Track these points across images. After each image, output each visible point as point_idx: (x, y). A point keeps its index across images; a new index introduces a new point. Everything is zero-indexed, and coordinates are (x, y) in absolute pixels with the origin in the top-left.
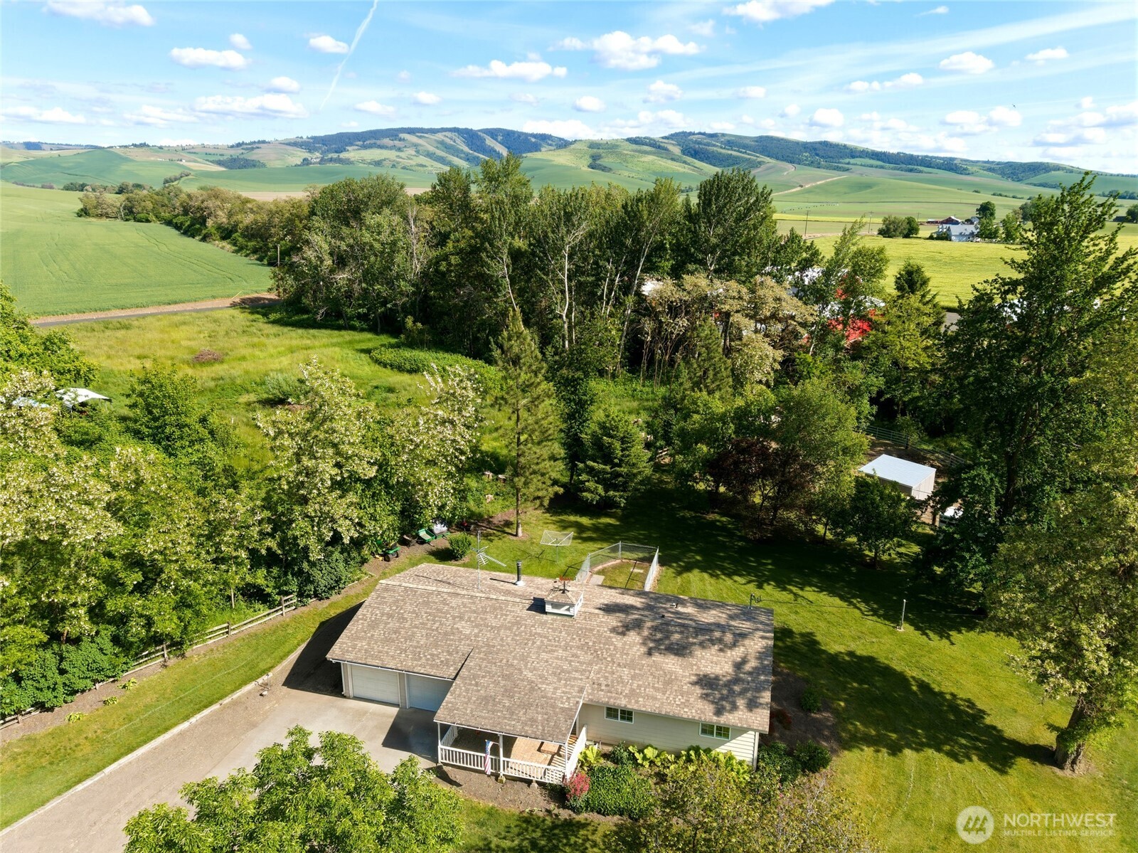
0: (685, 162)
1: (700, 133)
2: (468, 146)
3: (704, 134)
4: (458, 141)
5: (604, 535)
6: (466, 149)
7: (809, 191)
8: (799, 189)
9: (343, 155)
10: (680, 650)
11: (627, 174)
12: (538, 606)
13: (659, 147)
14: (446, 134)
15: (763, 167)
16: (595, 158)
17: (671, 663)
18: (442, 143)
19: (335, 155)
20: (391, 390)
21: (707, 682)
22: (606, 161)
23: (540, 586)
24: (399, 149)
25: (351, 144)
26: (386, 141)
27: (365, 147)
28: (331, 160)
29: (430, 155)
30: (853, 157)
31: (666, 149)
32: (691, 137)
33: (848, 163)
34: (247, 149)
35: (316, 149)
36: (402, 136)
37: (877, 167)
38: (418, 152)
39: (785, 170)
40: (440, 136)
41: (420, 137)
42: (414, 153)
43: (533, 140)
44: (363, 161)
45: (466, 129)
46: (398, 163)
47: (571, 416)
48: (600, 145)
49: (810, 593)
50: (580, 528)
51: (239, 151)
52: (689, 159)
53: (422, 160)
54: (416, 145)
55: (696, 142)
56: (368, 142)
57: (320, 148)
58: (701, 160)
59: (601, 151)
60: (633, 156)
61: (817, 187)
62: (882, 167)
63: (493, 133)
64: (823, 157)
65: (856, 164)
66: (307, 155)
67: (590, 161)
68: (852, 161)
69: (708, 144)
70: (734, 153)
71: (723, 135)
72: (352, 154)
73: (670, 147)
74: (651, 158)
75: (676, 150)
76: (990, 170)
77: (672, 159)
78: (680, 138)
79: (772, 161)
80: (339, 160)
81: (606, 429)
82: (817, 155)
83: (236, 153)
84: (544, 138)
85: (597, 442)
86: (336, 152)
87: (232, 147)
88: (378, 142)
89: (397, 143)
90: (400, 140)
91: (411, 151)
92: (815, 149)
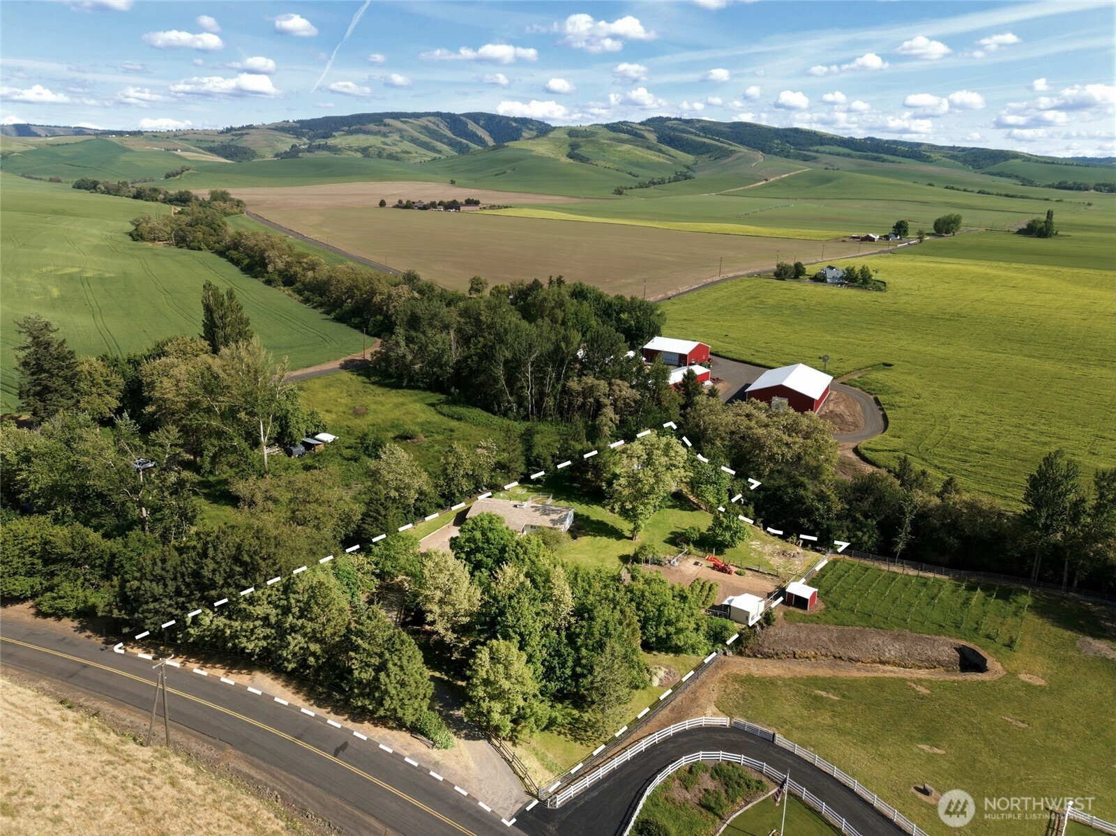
0: (660, 151)
1: (676, 119)
2: (451, 130)
3: (680, 120)
4: (441, 125)
5: (537, 490)
6: (450, 134)
7: (773, 185)
8: (764, 182)
9: (331, 142)
10: (548, 515)
11: (603, 164)
12: (516, 506)
13: (636, 135)
14: (430, 118)
15: (734, 156)
16: (574, 146)
17: (545, 517)
18: (426, 128)
19: (322, 142)
20: (452, 431)
21: (552, 521)
22: (584, 150)
23: (516, 502)
24: (385, 135)
25: (337, 130)
26: (372, 127)
27: (350, 133)
28: (319, 147)
29: (414, 140)
30: (822, 144)
31: (643, 137)
32: (668, 123)
33: (817, 151)
34: (236, 135)
35: (303, 135)
36: (387, 121)
37: (844, 155)
38: (402, 137)
39: (754, 160)
40: (423, 121)
41: (405, 122)
42: (398, 139)
43: (514, 124)
44: (350, 149)
45: (449, 114)
46: (384, 149)
47: (527, 450)
48: (579, 131)
49: (595, 507)
50: (529, 488)
51: (228, 137)
52: (664, 147)
53: (407, 145)
54: (400, 131)
55: (672, 129)
56: (354, 127)
57: (307, 133)
58: (675, 147)
59: (579, 140)
60: (610, 145)
61: (782, 180)
62: (849, 156)
63: (475, 117)
64: (792, 144)
65: (824, 152)
66: (295, 141)
67: (569, 150)
68: (821, 148)
69: (684, 131)
70: (707, 141)
71: (699, 121)
72: (338, 140)
73: (647, 134)
74: (627, 147)
75: (652, 137)
76: (953, 157)
77: (649, 148)
78: (656, 123)
79: (743, 150)
80: (326, 148)
81: (538, 456)
82: (788, 142)
83: (226, 138)
84: (525, 122)
85: (535, 460)
86: (323, 137)
87: (222, 132)
88: (364, 127)
89: (382, 128)
90: (385, 125)
91: (396, 137)
92: (786, 136)
